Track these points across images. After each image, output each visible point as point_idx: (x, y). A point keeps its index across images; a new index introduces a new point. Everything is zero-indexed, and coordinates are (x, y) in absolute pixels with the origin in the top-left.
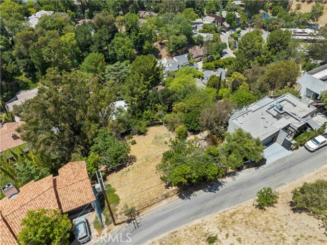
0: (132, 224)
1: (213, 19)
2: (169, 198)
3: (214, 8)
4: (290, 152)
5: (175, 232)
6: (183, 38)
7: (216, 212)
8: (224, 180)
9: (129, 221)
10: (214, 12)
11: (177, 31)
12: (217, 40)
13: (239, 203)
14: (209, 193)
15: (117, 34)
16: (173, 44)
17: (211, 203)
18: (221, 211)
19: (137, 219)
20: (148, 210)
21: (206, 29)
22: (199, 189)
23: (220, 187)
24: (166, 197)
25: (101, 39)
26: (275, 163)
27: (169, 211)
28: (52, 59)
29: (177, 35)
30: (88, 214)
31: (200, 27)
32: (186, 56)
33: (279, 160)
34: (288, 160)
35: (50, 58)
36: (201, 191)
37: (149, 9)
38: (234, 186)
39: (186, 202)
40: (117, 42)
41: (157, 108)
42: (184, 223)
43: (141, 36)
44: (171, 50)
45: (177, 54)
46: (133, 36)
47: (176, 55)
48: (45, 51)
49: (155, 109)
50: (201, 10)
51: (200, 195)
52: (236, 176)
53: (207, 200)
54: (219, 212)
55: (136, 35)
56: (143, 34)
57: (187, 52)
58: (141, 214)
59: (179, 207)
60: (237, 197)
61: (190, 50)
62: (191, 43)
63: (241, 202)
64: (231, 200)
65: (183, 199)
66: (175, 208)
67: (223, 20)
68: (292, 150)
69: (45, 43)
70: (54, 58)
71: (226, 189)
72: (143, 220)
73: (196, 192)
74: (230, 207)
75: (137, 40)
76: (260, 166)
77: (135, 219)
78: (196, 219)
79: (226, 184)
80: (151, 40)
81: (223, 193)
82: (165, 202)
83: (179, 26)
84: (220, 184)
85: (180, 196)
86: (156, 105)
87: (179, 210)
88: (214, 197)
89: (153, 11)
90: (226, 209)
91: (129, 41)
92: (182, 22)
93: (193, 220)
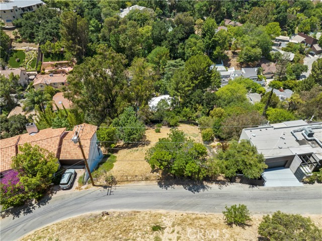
0: (106, 190)
1: (303, 39)
2: (149, 181)
3: (308, 28)
4: (302, 184)
5: (138, 212)
6: (258, 51)
7: (185, 210)
8: (209, 185)
9: (105, 187)
10: (306, 32)
11: (254, 43)
12: (298, 61)
13: (212, 212)
14: (187, 191)
15: (192, 35)
16: (245, 55)
17: (184, 201)
18: (190, 212)
19: (113, 188)
20: (126, 184)
21: (290, 48)
22: (180, 184)
23: (201, 190)
24: (147, 179)
25: (175, 37)
26: (275, 189)
27: (143, 192)
28: (126, 46)
29: (253, 47)
30: (79, 170)
31: (284, 45)
32: (256, 69)
34: (293, 191)
35: (124, 44)
36: (182, 186)
37: (236, 19)
38: (217, 194)
39: (163, 190)
40: (189, 43)
41: (197, 108)
42: (150, 208)
43: (214, 41)
44: (242, 60)
45: (248, 66)
46: (206, 39)
47: (246, 67)
48: (122, 37)
49: (195, 109)
50: (291, 27)
51: (179, 189)
52: (224, 186)
53: (182, 197)
54: (187, 212)
55: (210, 39)
56: (217, 39)
57: (259, 65)
58: (117, 185)
59: (153, 192)
60: (214, 205)
61: (263, 65)
62: (266, 57)
63: (215, 212)
64: (206, 206)
65: (160, 187)
66: (150, 192)
67: (315, 41)
68: (305, 183)
69: (124, 30)
70: (128, 45)
71: (207, 194)
72: (117, 190)
73: (176, 186)
74: (200, 212)
75: (210, 44)
76: (256, 185)
77: (111, 187)
78: (162, 208)
79: (209, 189)
80: (223, 46)
81: (202, 196)
82: (143, 183)
83: (257, 38)
84: (204, 187)
85: (160, 184)
86: (197, 105)
87: (151, 195)
88: (191, 197)
89: (240, 22)
90: (196, 212)
91: (201, 44)
92: (262, 35)
93: (159, 208)
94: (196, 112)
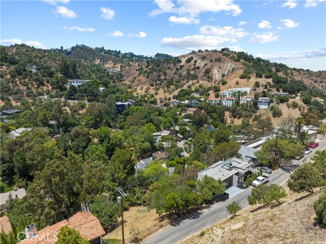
1: (169, 132)
2: (164, 227)
3: (168, 124)
4: (244, 190)
6: (147, 144)
8: (202, 211)
10: (169, 127)
11: (142, 140)
12: (174, 146)
14: (193, 220)
15: (90, 143)
16: (140, 149)
17: (196, 225)
20: (149, 237)
21: (164, 139)
22: (186, 219)
23: (200, 216)
24: (162, 226)
25: (79, 146)
26: (235, 197)
27: (166, 235)
28: (35, 162)
29: (143, 142)
31: (159, 138)
32: (151, 158)
33: (238, 195)
34: (243, 194)
35: (33, 161)
36: (187, 219)
37: (115, 127)
38: (210, 213)
39: (178, 227)
40: (92, 149)
41: (135, 191)
42: (179, 240)
43: (112, 144)
44: (138, 154)
45: (143, 158)
46: (105, 144)
47: (142, 159)
48: (29, 155)
49: (133, 192)
50: (158, 126)
51: (187, 222)
52: (210, 208)
53: (194, 224)
55: (108, 143)
56: (114, 142)
57: (151, 156)
58: (143, 240)
59: (172, 231)
60: (214, 219)
61: (154, 154)
62: (154, 149)
64: (210, 221)
65: (175, 226)
66: (170, 232)
67: (177, 132)
68: (245, 188)
69: (30, 149)
71: (205, 216)
73: (184, 221)
75: (109, 147)
76: (225, 200)
79: (204, 213)
80: (121, 146)
81: (204, 218)
82: (161, 230)
83: (143, 135)
84: (200, 214)
85: (172, 225)
86: (134, 188)
87: (173, 233)
88: (198, 221)
89: (119, 129)
91: (102, 148)
92: (145, 133)
93: (185, 237)
94: (135, 194)
